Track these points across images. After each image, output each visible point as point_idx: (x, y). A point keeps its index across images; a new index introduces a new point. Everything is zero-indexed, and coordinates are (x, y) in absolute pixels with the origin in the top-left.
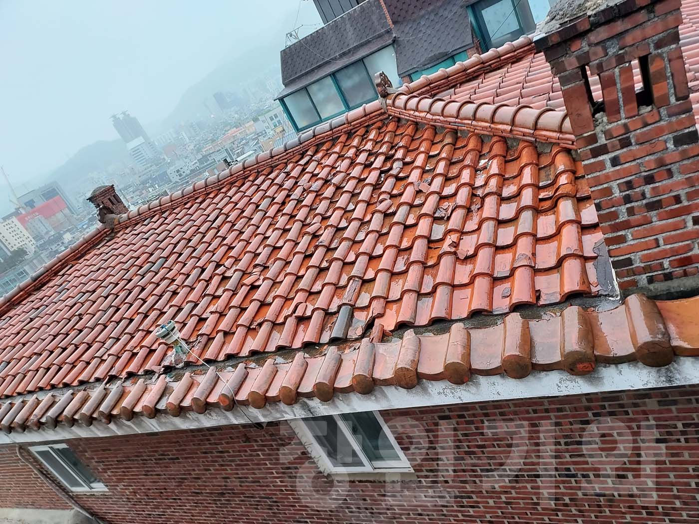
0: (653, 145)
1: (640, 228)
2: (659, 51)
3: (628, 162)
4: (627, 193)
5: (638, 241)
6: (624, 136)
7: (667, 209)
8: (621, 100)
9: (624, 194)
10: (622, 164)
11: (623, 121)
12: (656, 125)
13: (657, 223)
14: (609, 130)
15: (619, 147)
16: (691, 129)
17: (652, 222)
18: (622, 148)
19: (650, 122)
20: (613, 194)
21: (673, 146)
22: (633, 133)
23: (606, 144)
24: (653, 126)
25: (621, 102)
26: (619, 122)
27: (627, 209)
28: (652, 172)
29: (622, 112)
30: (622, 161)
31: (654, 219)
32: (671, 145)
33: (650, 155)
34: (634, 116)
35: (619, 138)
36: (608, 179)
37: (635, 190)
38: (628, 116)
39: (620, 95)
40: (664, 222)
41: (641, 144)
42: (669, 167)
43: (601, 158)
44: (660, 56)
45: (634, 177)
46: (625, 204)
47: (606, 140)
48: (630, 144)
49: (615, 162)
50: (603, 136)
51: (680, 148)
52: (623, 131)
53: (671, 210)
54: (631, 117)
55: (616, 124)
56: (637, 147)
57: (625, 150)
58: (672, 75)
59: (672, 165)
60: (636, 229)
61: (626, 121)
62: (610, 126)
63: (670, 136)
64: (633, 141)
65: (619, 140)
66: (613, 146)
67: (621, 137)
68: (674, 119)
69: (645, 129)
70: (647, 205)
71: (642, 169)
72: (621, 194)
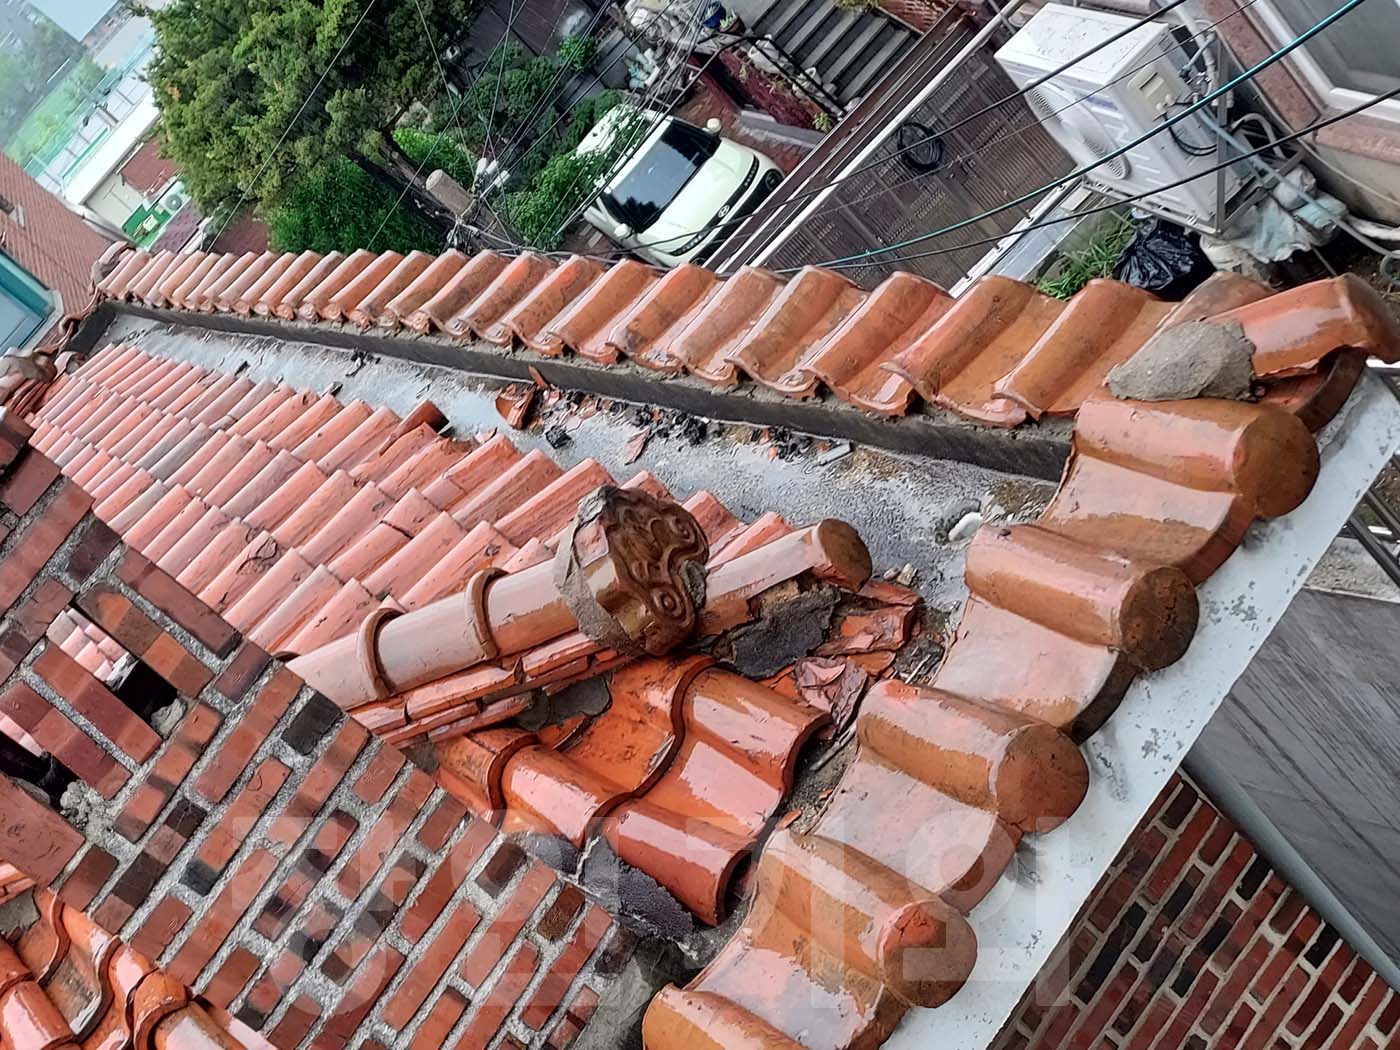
0: (255, 782)
1: (391, 993)
2: (93, 579)
3: (231, 860)
4: (290, 931)
5: (412, 1027)
6: (172, 806)
7: (410, 903)
8: (93, 730)
9: (285, 938)
10: (222, 873)
11: (140, 774)
12: (222, 735)
13: (418, 952)
14: (122, 816)
15: (180, 839)
16: (306, 697)
17: (406, 957)
18: (190, 836)
19: (203, 739)
20: (259, 960)
21: (300, 758)
22: (186, 786)
23: (143, 853)
24: (218, 741)
25: (99, 736)
26: (132, 782)
27: (324, 968)
28: (304, 844)
29: (118, 754)
30: (218, 868)
31: (404, 947)
32: (292, 758)
33: (267, 808)
34: (159, 748)
35: (161, 820)
36: (217, 931)
37: (305, 911)
38: (143, 755)
39: (82, 720)
40: (429, 937)
41: (226, 796)
42: (331, 808)
43: (158, 894)
44: (101, 588)
45: (274, 884)
46: (310, 962)
47: (135, 843)
48: (200, 816)
49: (200, 879)
50: (120, 838)
51: (319, 752)
52: (159, 798)
53: (419, 899)
54: (151, 754)
55: (126, 791)
56: (223, 809)
57: (200, 835)
58: (165, 612)
59: (335, 799)
60: (384, 1000)
61: (147, 768)
62: (118, 806)
63: (275, 738)
64: (201, 804)
65: (167, 822)
66: (166, 847)
67: (165, 815)
68: (250, 699)
69: (206, 760)
70: (359, 925)
71: (279, 851)
72: (279, 944)
